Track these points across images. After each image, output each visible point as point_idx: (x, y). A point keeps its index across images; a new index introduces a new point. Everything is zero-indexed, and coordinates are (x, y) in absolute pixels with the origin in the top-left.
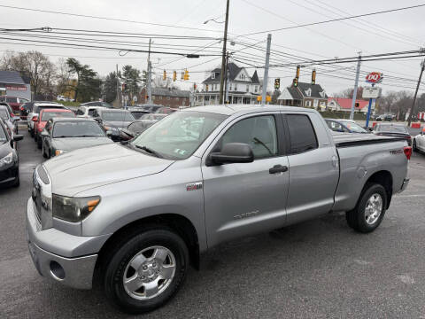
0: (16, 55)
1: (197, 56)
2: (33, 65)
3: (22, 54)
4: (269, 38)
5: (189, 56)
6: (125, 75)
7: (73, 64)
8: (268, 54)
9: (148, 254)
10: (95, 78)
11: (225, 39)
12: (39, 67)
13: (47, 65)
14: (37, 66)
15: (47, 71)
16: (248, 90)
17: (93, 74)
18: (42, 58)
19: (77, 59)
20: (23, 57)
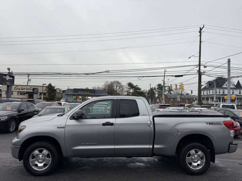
0: (109, 83)
1: (182, 76)
2: (115, 87)
3: (111, 82)
4: (229, 61)
5: (176, 76)
6: (158, 89)
7: (130, 85)
8: (229, 71)
9: (41, 151)
10: (140, 91)
11: (200, 65)
12: (118, 87)
13: (121, 86)
14: (117, 87)
15: (121, 89)
16: (233, 93)
17: (140, 89)
18: (119, 83)
19: (132, 83)
20: (112, 83)
